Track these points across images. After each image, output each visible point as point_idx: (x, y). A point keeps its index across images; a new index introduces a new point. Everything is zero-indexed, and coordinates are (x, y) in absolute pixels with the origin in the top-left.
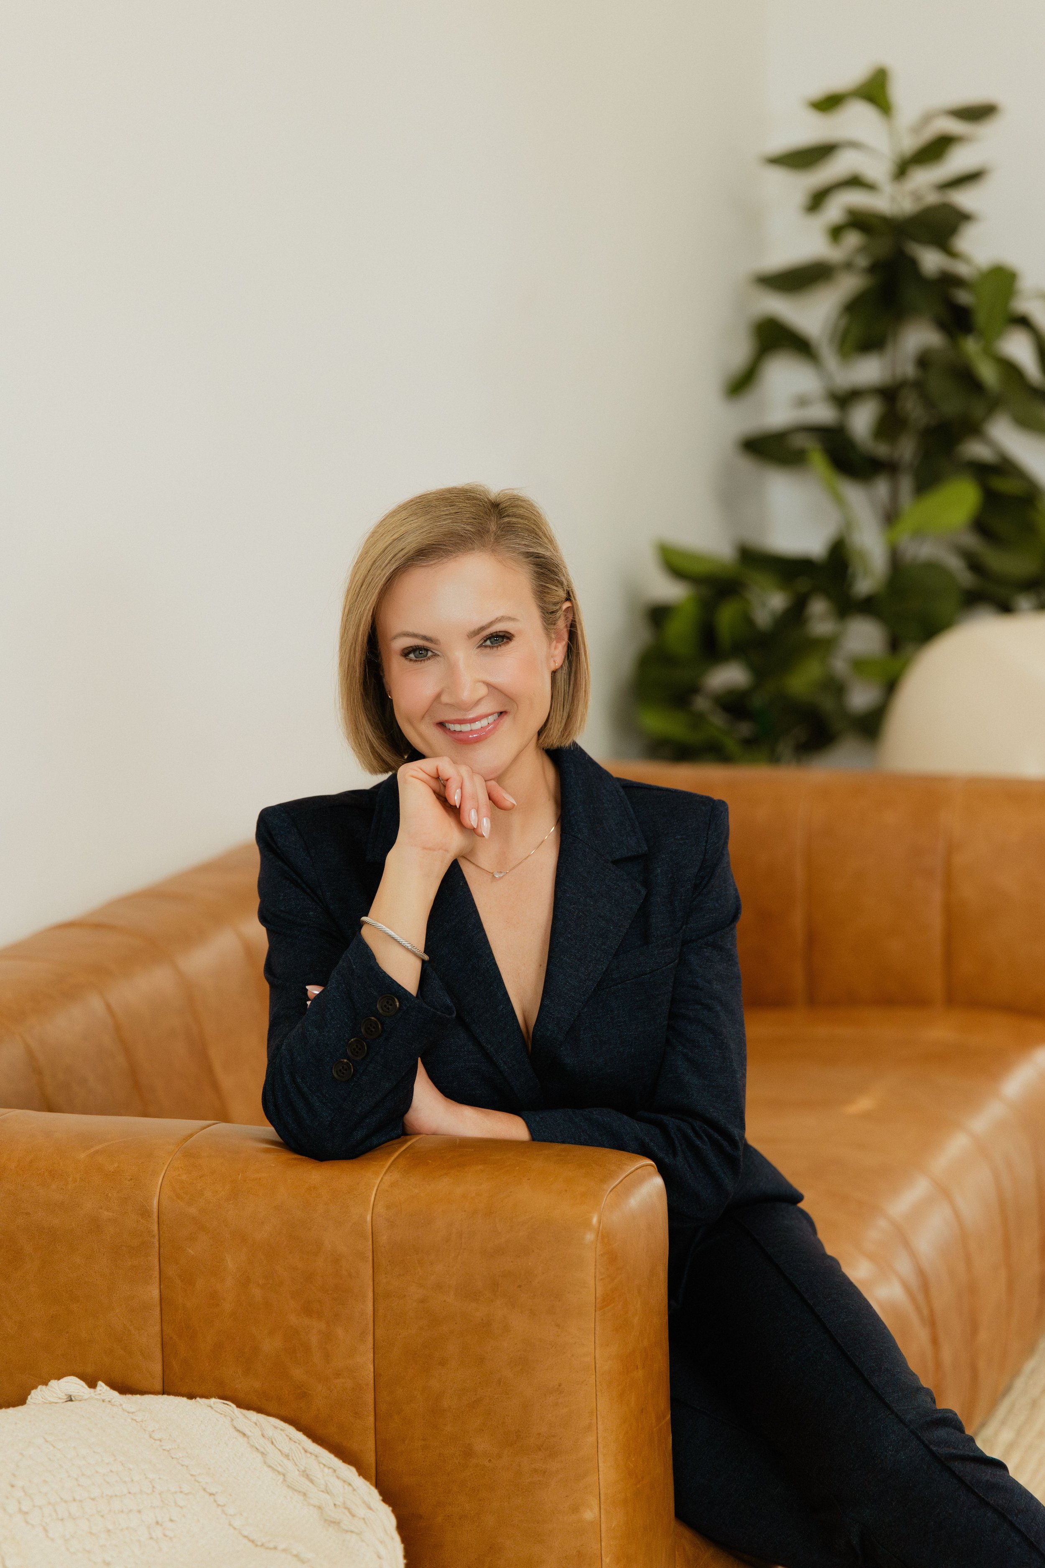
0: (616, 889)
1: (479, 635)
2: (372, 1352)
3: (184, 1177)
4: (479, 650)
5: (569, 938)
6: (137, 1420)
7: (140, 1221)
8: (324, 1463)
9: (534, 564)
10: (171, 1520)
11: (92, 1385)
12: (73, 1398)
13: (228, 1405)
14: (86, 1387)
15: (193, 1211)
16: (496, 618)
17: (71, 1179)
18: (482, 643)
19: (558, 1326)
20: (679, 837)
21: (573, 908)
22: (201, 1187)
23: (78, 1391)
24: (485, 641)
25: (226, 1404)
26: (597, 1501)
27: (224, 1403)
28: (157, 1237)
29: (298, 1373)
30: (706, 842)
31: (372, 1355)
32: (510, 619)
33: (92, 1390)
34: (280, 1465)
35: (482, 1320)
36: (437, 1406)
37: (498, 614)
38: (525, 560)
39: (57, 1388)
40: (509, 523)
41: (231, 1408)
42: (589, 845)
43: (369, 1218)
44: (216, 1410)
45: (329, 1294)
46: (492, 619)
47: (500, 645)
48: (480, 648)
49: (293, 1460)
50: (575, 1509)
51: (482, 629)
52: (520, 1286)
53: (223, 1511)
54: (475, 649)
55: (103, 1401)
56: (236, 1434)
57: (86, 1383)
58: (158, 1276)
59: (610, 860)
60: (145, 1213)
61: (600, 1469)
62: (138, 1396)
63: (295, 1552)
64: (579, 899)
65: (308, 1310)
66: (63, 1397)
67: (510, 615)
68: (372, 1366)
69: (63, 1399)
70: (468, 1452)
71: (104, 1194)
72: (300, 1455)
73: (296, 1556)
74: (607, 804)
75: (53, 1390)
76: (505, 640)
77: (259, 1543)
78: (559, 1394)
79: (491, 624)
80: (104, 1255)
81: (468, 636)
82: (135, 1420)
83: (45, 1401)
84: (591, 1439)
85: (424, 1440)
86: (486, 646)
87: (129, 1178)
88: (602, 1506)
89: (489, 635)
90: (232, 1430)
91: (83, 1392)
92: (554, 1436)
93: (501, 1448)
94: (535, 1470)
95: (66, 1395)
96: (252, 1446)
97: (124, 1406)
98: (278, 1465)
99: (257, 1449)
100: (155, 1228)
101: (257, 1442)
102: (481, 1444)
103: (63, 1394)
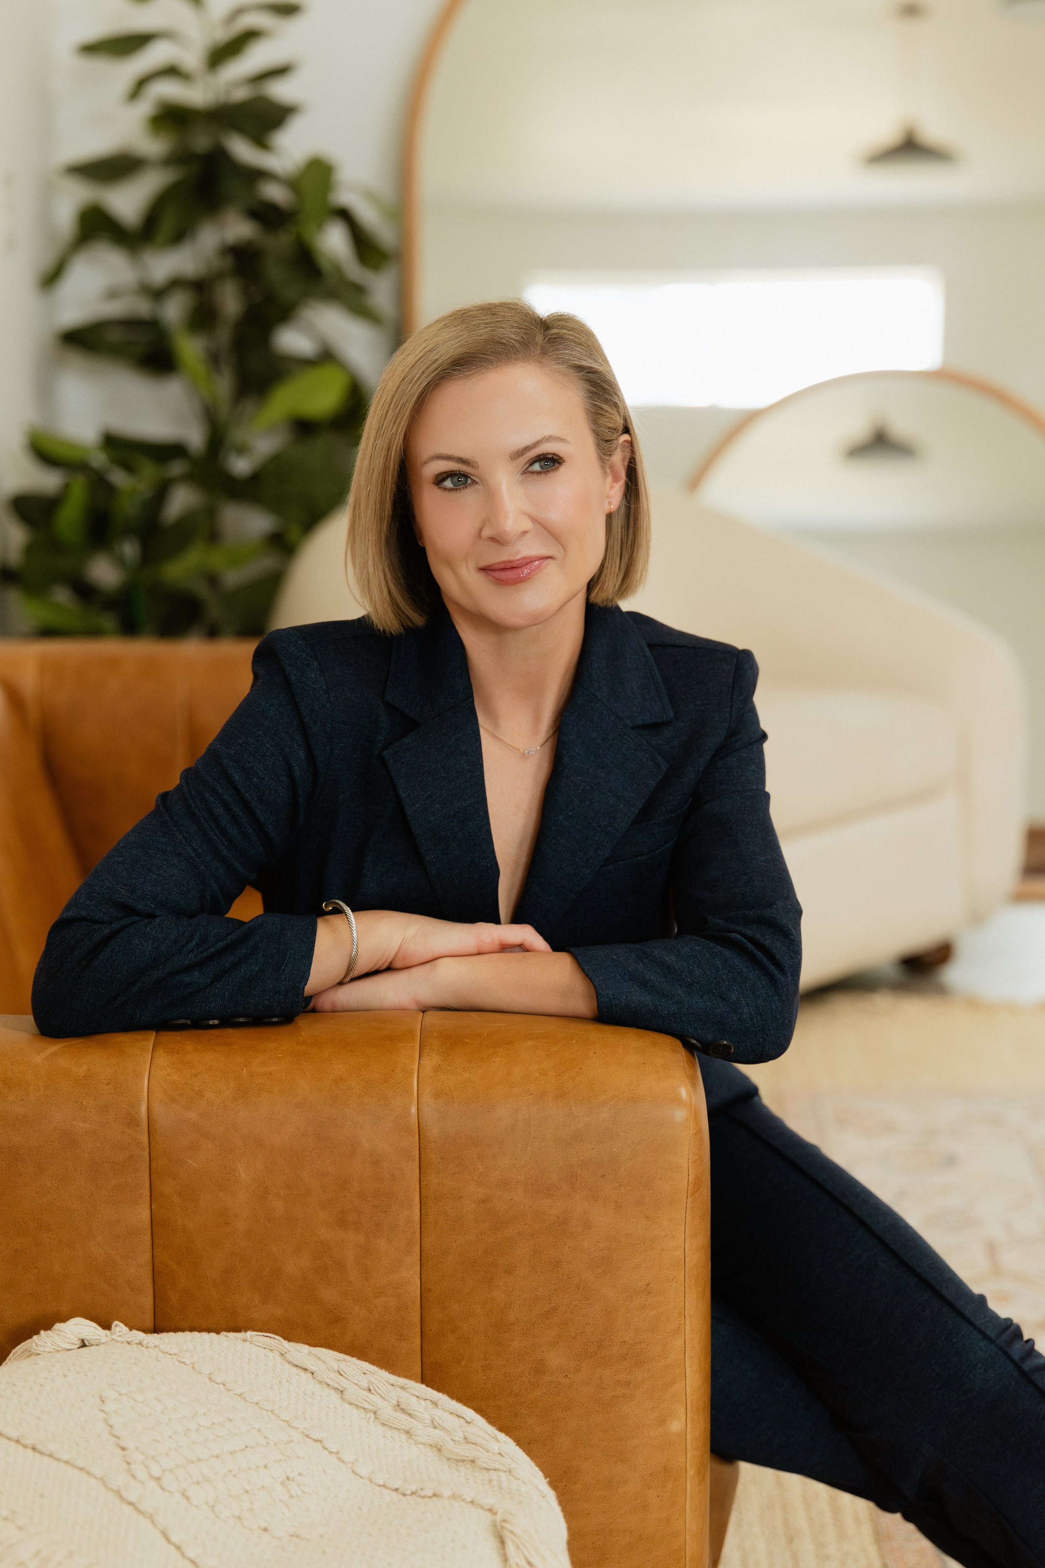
0: (633, 759)
1: (523, 457)
2: (419, 1264)
3: (175, 1077)
4: (524, 476)
5: (570, 816)
6: (186, 1363)
7: (126, 1132)
8: (418, 1395)
9: (586, 380)
10: (300, 1475)
11: (106, 1326)
12: (87, 1343)
13: (270, 1337)
14: (100, 1328)
15: (192, 1115)
16: (543, 436)
17: (31, 1088)
18: (528, 467)
19: (647, 1218)
20: (699, 703)
21: (580, 780)
22: (199, 1087)
23: (93, 1334)
24: (531, 464)
25: (267, 1336)
26: (683, 1410)
27: (263, 1336)
28: (147, 1150)
29: (329, 1295)
30: (731, 708)
31: (419, 1268)
32: (562, 440)
33: (107, 1332)
34: (366, 1401)
35: (558, 1217)
36: (502, 1319)
37: (547, 432)
38: (578, 374)
39: (68, 1332)
40: (557, 334)
41: (275, 1341)
42: (607, 707)
43: (414, 1110)
44: (257, 1344)
45: (368, 1201)
46: (540, 438)
47: (548, 471)
48: (525, 475)
49: (378, 1394)
50: (662, 1421)
51: (527, 449)
52: (603, 1176)
53: (340, 1459)
54: (519, 475)
55: (128, 1343)
56: (295, 1369)
57: (98, 1324)
58: (148, 1195)
59: (630, 725)
60: (132, 1121)
61: (687, 1375)
62: (171, 1334)
63: (470, 1500)
64: (588, 769)
65: (342, 1222)
66: (75, 1342)
67: (559, 435)
68: (419, 1281)
69: (77, 1344)
70: (540, 1368)
71: (77, 1102)
72: (385, 1387)
73: (472, 1502)
74: (631, 663)
75: (65, 1335)
76: (556, 464)
77: (408, 1492)
78: (647, 1295)
79: (537, 443)
80: (81, 1174)
81: (510, 457)
82: (184, 1363)
83: (56, 1348)
84: (679, 1342)
85: (486, 1360)
86: (532, 473)
87: (106, 1082)
88: (688, 1415)
89: (536, 457)
90: (288, 1366)
91: (99, 1335)
92: (640, 1343)
93: (579, 1361)
94: (619, 1382)
95: (79, 1339)
96: (321, 1382)
97: (162, 1347)
98: (364, 1402)
99: (328, 1385)
100: (145, 1139)
101: (328, 1378)
102: (555, 1359)
103: (77, 1339)
